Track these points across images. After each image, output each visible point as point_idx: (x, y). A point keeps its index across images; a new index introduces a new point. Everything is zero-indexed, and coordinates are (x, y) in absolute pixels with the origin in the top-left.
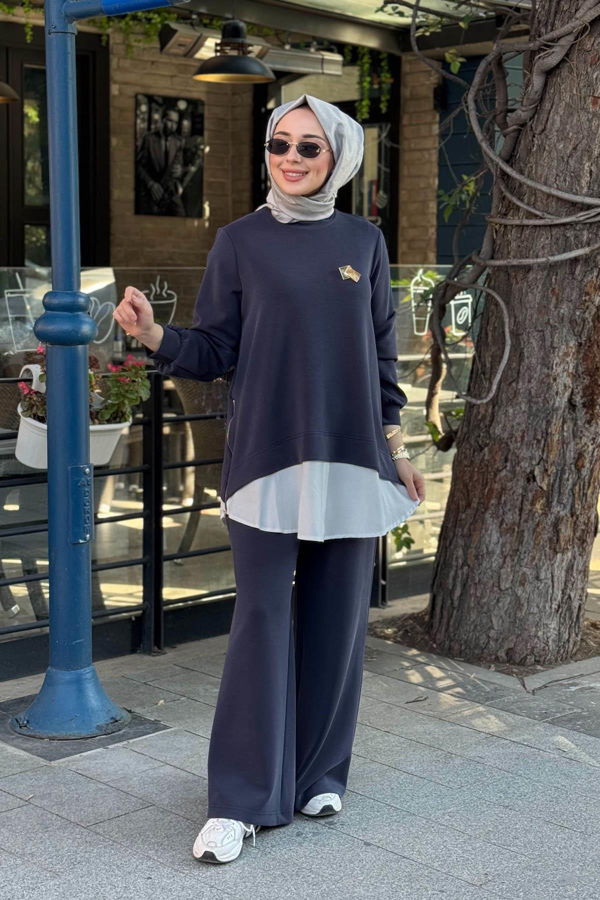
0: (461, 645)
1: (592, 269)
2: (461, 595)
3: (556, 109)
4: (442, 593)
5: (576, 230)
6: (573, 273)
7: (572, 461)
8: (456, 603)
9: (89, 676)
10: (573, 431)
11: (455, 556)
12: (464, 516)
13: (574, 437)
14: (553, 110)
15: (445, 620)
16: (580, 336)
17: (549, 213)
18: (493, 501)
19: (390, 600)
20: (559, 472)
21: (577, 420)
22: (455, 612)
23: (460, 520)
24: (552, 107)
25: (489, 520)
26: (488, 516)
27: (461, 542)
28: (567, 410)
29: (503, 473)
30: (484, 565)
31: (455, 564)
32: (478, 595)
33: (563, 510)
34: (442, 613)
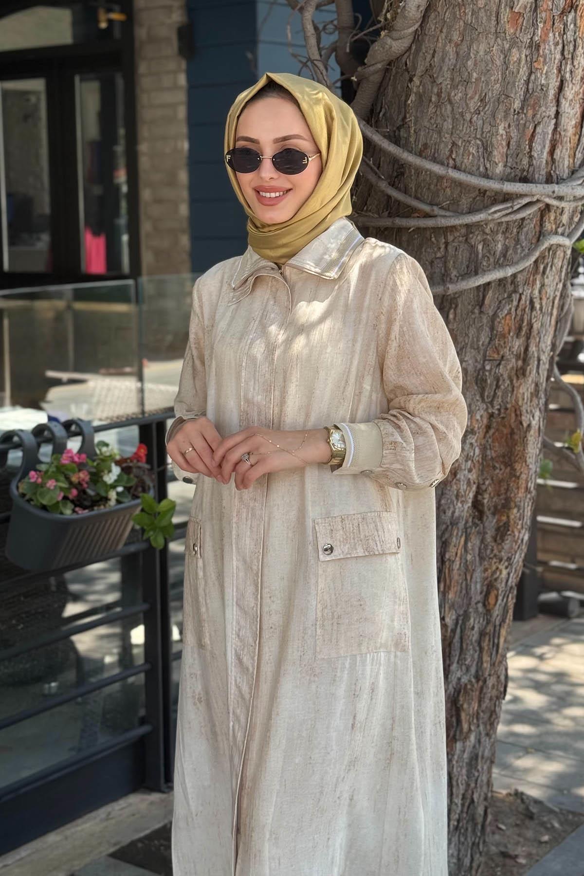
1: (510, 296)
3: (448, 33)
5: (484, 233)
6: (481, 304)
7: (479, 598)
10: (480, 549)
13: (482, 559)
14: (443, 35)
16: (491, 403)
17: (442, 208)
20: (461, 618)
21: (485, 533)
24: (441, 31)
28: (470, 520)
33: (465, 674)
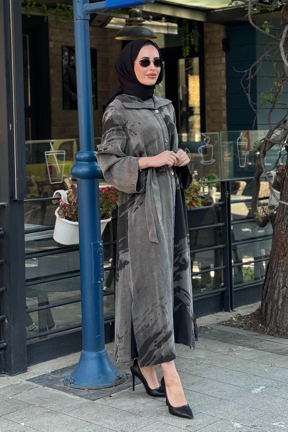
0: (284, 330)
2: (283, 303)
4: (271, 302)
8: (280, 307)
9: (105, 354)
11: (278, 282)
12: (282, 261)
15: (274, 317)
19: (235, 308)
22: (279, 312)
23: (280, 263)
27: (281, 274)
31: (279, 286)
34: (271, 313)
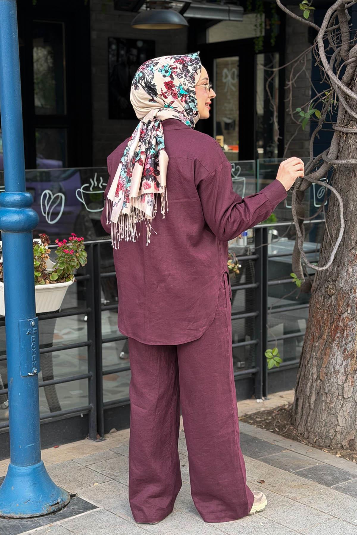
0: (316, 436)
2: (316, 400)
4: (302, 398)
8: (312, 406)
11: (311, 373)
12: (317, 344)
15: (305, 417)
18: (338, 335)
22: (311, 412)
23: (315, 347)
25: (336, 349)
26: (334, 345)
27: (315, 362)
29: (346, 315)
30: (332, 380)
31: (312, 378)
32: (328, 401)
